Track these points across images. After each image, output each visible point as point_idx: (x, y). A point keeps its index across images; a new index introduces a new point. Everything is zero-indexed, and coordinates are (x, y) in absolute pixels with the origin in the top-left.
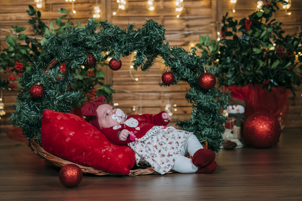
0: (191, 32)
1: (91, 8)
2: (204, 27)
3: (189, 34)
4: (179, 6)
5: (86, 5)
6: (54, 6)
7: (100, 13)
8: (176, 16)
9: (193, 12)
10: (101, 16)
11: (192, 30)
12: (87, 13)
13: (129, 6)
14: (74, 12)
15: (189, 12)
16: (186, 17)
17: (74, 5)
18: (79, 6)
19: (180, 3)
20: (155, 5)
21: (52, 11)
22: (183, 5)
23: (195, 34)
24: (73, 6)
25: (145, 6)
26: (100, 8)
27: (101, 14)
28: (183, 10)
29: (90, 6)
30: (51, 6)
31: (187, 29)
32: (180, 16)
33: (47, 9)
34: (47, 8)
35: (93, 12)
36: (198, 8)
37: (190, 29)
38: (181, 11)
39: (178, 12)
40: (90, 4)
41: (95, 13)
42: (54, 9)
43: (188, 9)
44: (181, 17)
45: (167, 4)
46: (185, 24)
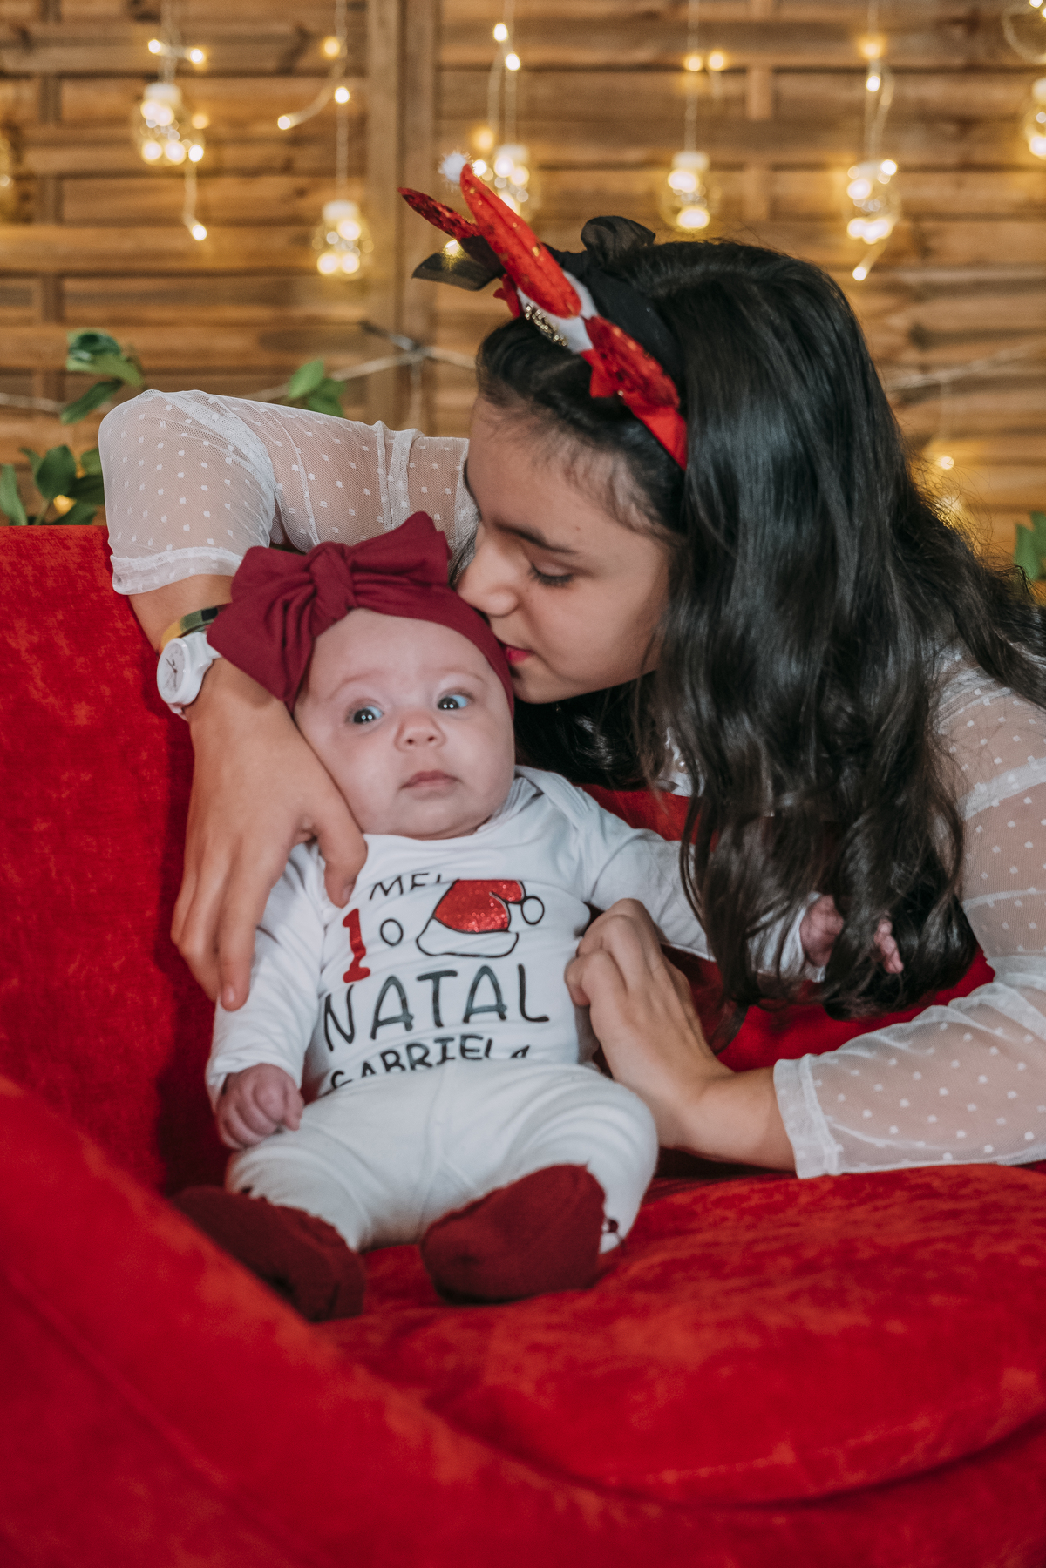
0: (942, 376)
1: (305, 205)
2: (1024, 348)
3: (930, 391)
4: (871, 208)
5: (272, 188)
6: (68, 185)
7: (359, 244)
8: (850, 268)
9: (959, 241)
10: (368, 260)
11: (947, 366)
12: (278, 240)
13: (548, 197)
14: (199, 232)
15: (934, 243)
16: (911, 277)
17: (199, 185)
18: (226, 190)
19: (876, 189)
20: (717, 195)
21: (59, 220)
22: (896, 199)
23: (964, 386)
24: (191, 192)
25: (651, 196)
26: (364, 210)
27: (369, 247)
28: (896, 232)
29: (301, 193)
30: (51, 187)
31: (912, 355)
32: (875, 269)
33: (30, 207)
34: (24, 197)
35: (318, 231)
36: (990, 216)
37: (934, 356)
38: (880, 242)
39: (861, 241)
40: (302, 182)
41: (327, 247)
42: (70, 210)
43: (929, 225)
44: (878, 277)
45: (795, 186)
46: (900, 321)
